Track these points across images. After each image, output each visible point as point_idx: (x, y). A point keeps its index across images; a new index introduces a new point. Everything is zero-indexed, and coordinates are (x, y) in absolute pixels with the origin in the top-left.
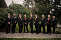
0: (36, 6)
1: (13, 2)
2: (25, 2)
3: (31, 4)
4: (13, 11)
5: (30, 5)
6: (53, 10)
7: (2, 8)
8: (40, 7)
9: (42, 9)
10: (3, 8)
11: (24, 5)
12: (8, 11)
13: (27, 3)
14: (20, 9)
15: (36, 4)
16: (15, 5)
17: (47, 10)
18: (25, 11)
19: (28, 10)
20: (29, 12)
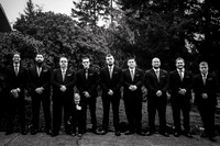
0: (129, 22)
1: (30, 5)
2: (79, 6)
3: (107, 12)
5: (101, 18)
6: (197, 36)
8: (146, 26)
9: (151, 32)
11: (77, 19)
14: (62, 33)
15: (129, 11)
16: (39, 18)
17: (175, 37)
18: (83, 44)
19: (94, 38)
20: (98, 48)
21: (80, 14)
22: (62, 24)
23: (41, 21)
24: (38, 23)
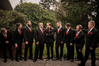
2: (42, 1)
4: (23, 15)
5: (51, 6)
7: (2, 11)
8: (71, 9)
9: (74, 12)
10: (4, 10)
12: (14, 15)
13: (46, 1)
14: (36, 12)
17: (84, 14)
19: (50, 14)
20: (51, 18)
21: (42, 4)
22: (36, 8)
23: (26, 7)
24: (25, 8)
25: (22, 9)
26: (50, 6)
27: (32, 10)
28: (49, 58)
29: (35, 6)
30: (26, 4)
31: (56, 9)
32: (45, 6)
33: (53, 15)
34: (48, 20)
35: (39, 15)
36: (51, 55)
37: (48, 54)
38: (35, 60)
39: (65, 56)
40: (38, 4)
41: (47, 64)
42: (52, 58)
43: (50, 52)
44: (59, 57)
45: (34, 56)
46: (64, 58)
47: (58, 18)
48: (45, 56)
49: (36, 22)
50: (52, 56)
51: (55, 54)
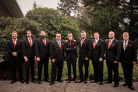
0: (89, 13)
1: (35, 5)
2: (61, 5)
3: (76, 8)
4: (36, 23)
5: (72, 12)
7: (9, 18)
8: (98, 15)
9: (101, 18)
10: (11, 17)
12: (24, 24)
13: (65, 6)
14: (53, 19)
15: (88, 7)
16: (39, 11)
17: (115, 21)
18: (64, 25)
19: (71, 22)
20: (72, 27)
21: (61, 9)
22: (52, 14)
24: (39, 14)
25: (35, 16)
26: (70, 12)
27: (48, 17)
28: (70, 80)
29: (52, 11)
30: (40, 9)
31: (78, 15)
32: (64, 12)
33: (75, 22)
34: (69, 29)
35: (57, 23)
36: (72, 76)
37: (69, 74)
38: (52, 83)
39: (91, 76)
40: (56, 9)
41: (67, 88)
42: (74, 80)
43: (72, 71)
44: (83, 79)
45: (50, 77)
46: (90, 80)
47: (80, 27)
48: (65, 77)
49: (52, 33)
50: (75, 78)
51: (78, 74)
